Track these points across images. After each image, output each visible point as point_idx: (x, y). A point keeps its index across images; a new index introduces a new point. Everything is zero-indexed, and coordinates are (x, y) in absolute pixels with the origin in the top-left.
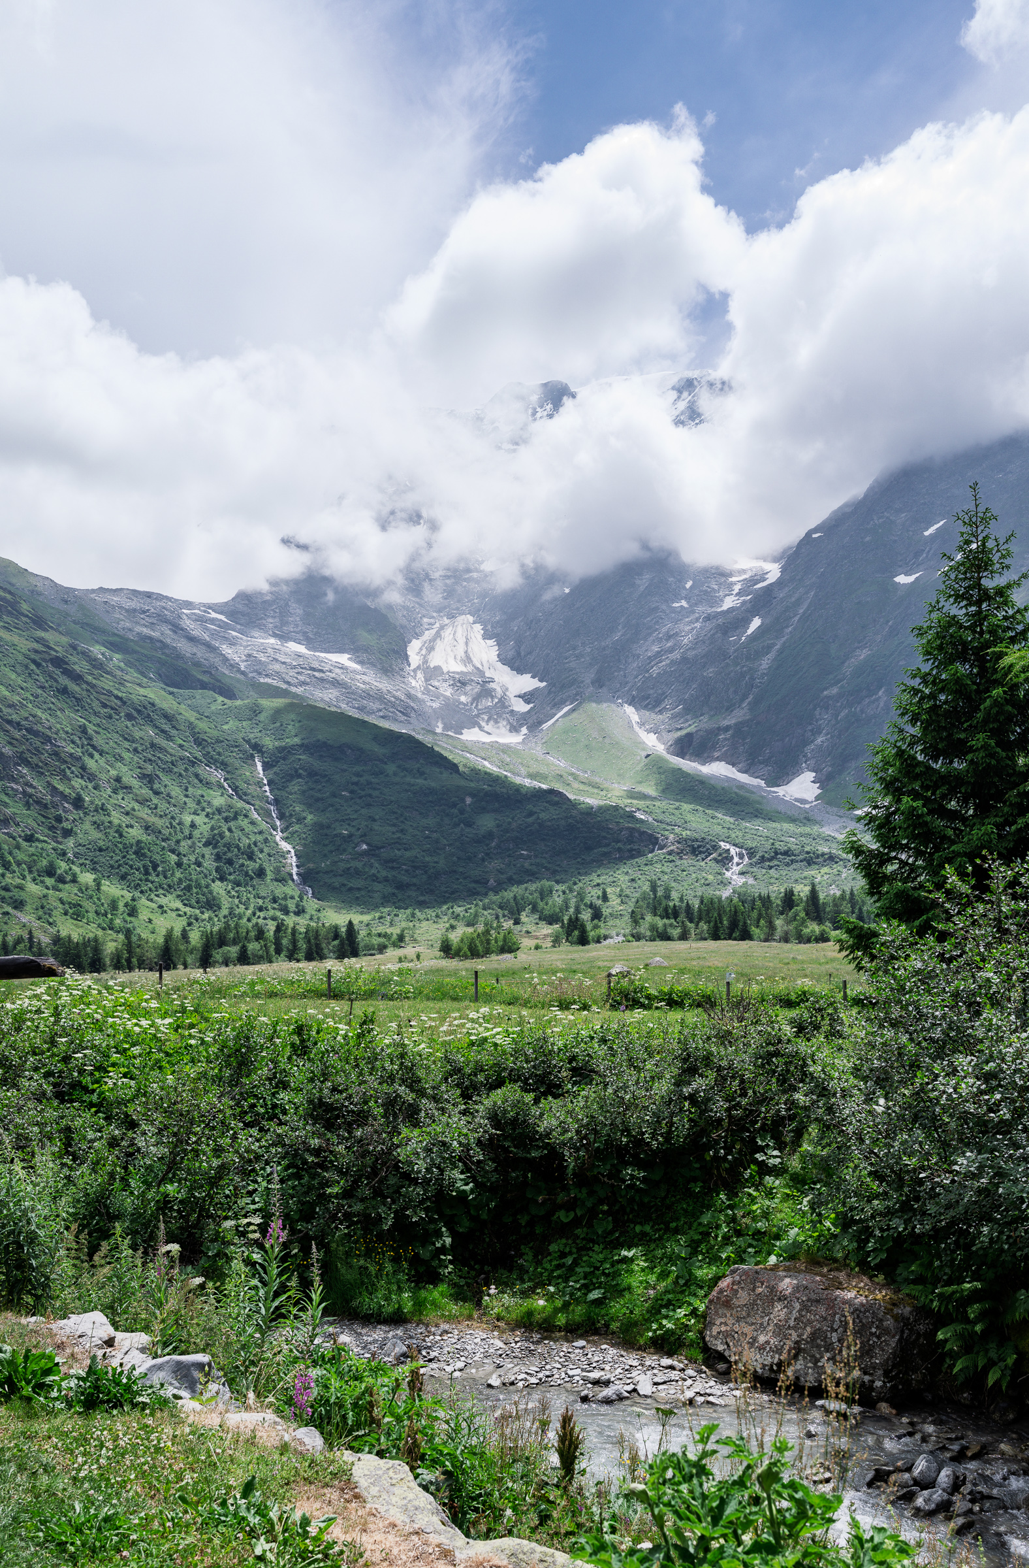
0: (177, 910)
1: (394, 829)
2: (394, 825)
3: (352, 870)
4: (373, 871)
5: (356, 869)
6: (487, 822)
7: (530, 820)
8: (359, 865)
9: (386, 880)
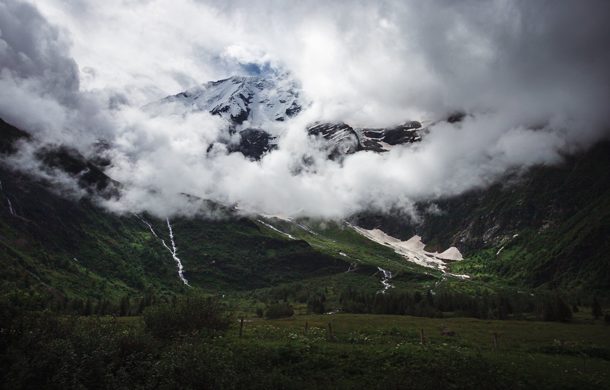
0: (124, 287)
1: (228, 254)
2: (229, 252)
3: (207, 272)
4: (217, 273)
5: (209, 272)
6: (272, 254)
7: (292, 253)
8: (211, 270)
9: (223, 278)
